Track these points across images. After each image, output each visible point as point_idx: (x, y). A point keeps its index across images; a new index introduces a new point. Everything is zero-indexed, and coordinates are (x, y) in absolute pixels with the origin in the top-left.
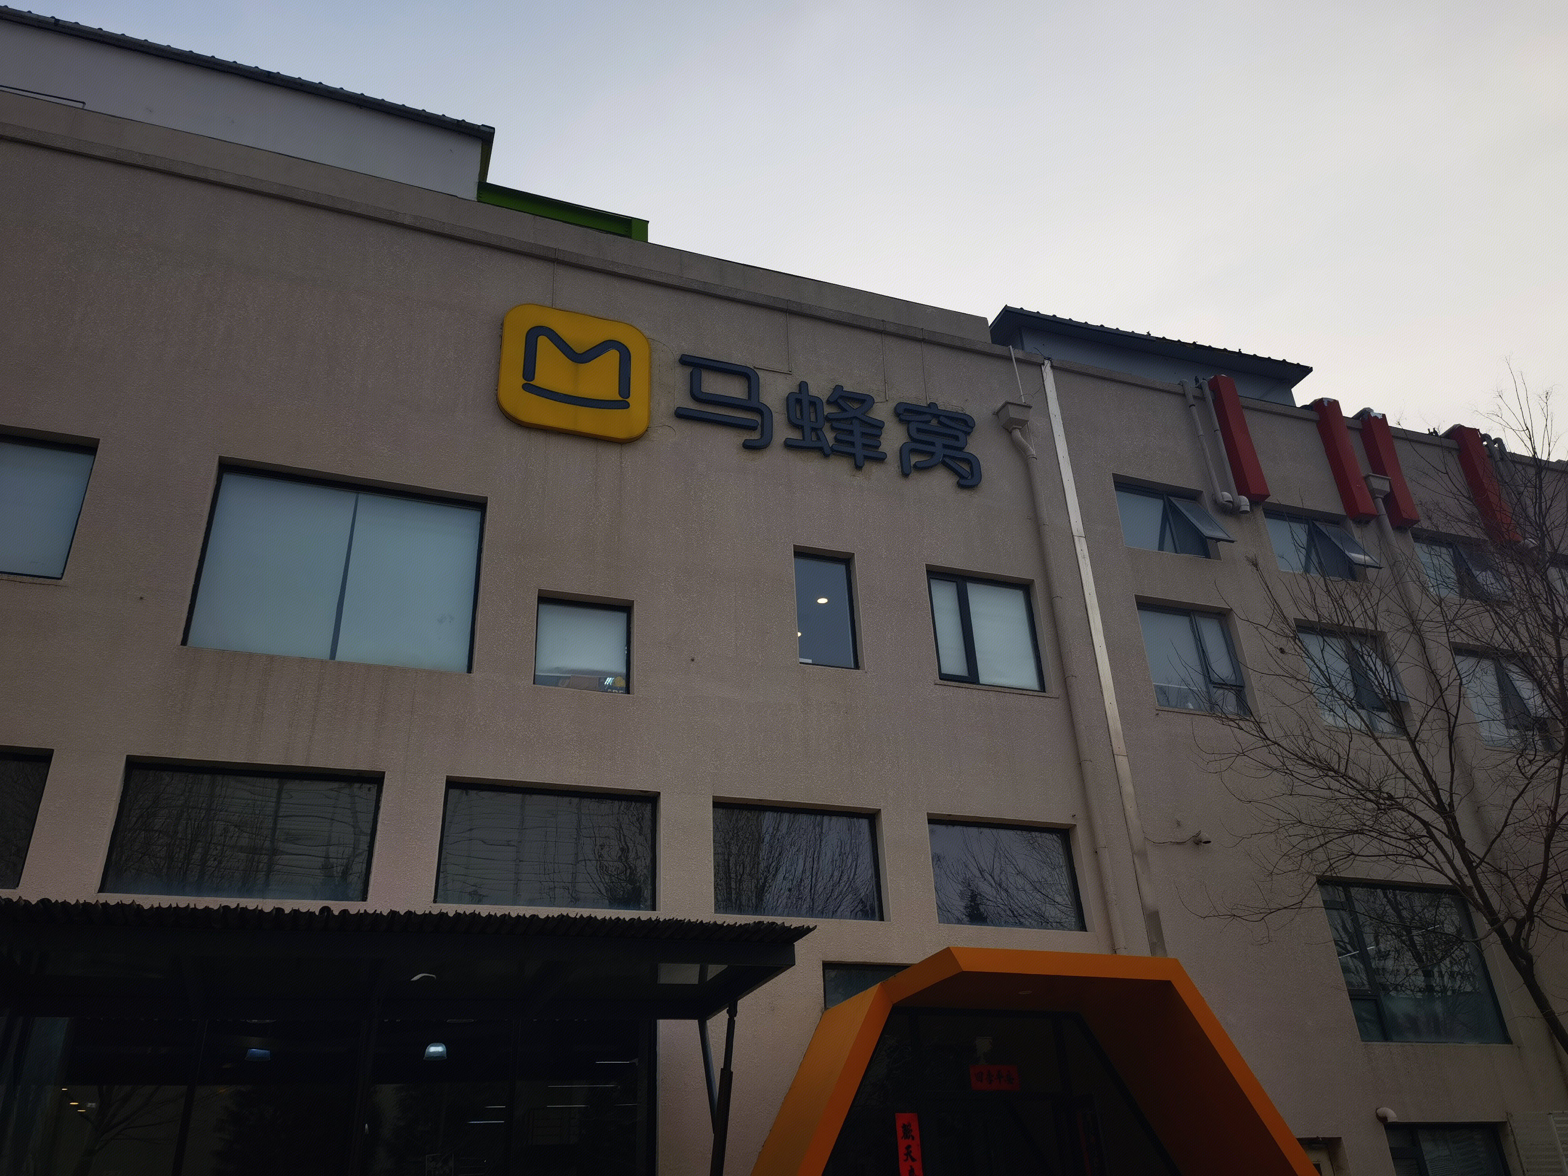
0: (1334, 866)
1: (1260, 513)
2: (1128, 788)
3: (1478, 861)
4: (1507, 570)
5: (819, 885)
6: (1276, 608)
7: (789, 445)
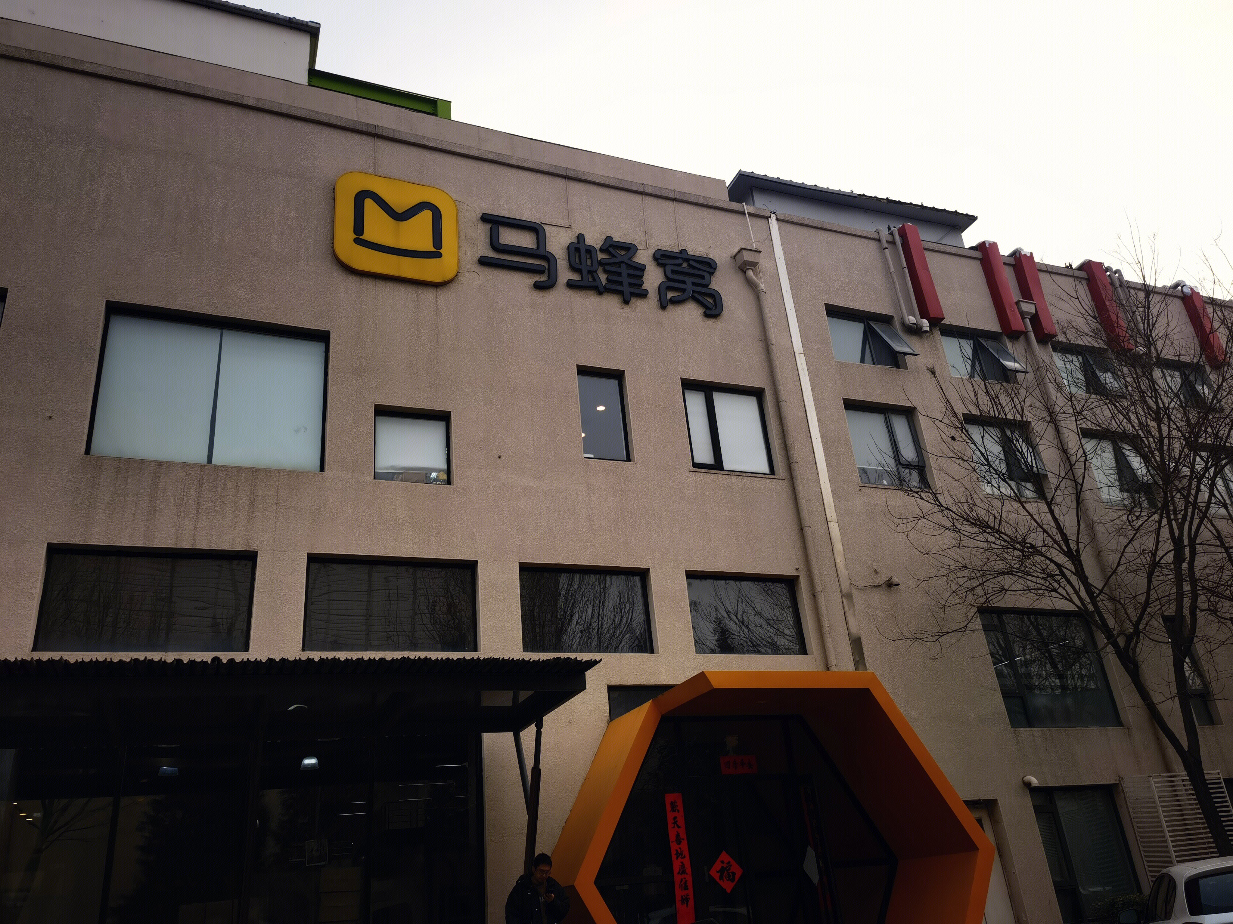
0: (990, 599)
1: (937, 332)
2: (838, 547)
3: (1097, 592)
4: (1123, 371)
5: (604, 627)
6: (948, 405)
7: (571, 285)
